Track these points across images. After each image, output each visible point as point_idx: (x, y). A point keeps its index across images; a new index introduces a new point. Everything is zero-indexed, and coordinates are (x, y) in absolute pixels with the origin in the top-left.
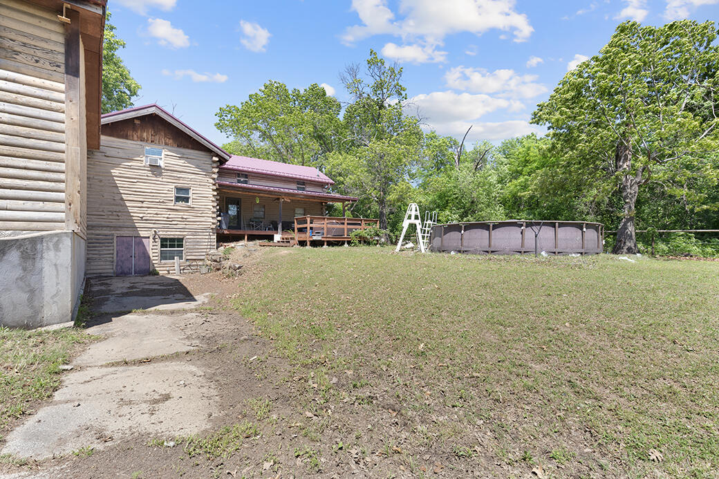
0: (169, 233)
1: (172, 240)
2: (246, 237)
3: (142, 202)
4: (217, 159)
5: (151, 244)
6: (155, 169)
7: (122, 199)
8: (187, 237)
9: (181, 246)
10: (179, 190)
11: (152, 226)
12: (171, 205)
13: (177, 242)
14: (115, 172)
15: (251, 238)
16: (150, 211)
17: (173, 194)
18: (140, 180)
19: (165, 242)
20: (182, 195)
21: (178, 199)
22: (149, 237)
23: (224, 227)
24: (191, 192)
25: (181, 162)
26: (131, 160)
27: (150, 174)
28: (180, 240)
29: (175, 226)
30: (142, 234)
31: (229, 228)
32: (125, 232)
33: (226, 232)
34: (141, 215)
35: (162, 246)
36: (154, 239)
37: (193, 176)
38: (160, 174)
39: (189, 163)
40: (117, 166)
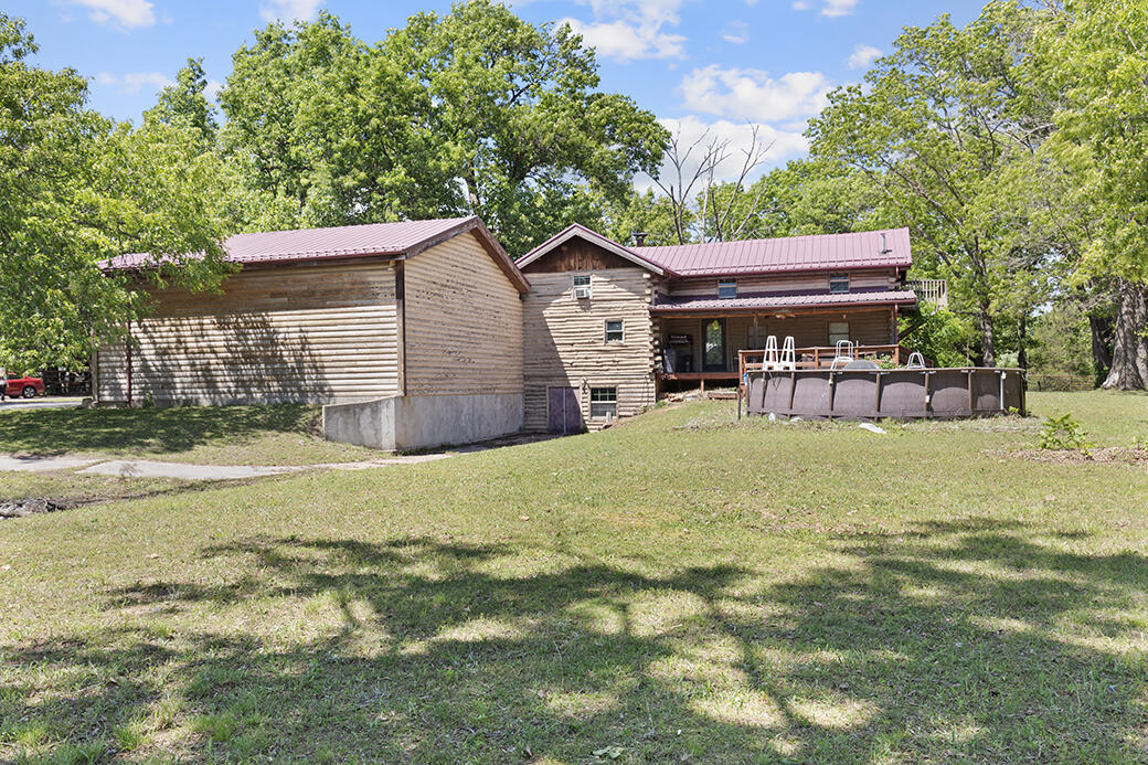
0: (599, 382)
1: (603, 390)
2: (702, 384)
3: (572, 345)
4: (648, 276)
5: (581, 396)
6: (584, 301)
7: (554, 344)
8: (620, 386)
9: (613, 398)
10: (610, 324)
11: (582, 373)
12: (601, 345)
13: (610, 393)
14: (546, 313)
15: (711, 385)
16: (580, 355)
17: (602, 331)
18: (569, 318)
19: (596, 393)
20: (614, 331)
21: (610, 336)
22: (578, 388)
23: (669, 370)
24: (624, 325)
25: (611, 287)
26: (560, 295)
27: (578, 309)
28: (613, 390)
29: (606, 373)
30: (573, 383)
31: (676, 371)
32: (557, 383)
33: (673, 377)
34: (570, 361)
35: (593, 398)
36: (584, 389)
37: (625, 304)
38: (589, 308)
39: (619, 287)
40: (547, 305)
